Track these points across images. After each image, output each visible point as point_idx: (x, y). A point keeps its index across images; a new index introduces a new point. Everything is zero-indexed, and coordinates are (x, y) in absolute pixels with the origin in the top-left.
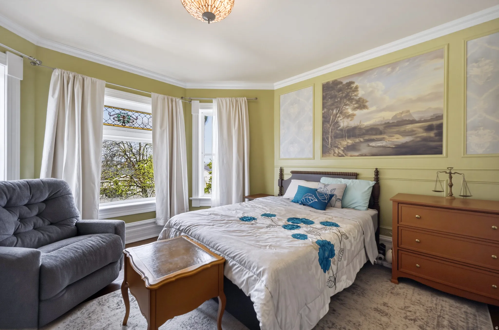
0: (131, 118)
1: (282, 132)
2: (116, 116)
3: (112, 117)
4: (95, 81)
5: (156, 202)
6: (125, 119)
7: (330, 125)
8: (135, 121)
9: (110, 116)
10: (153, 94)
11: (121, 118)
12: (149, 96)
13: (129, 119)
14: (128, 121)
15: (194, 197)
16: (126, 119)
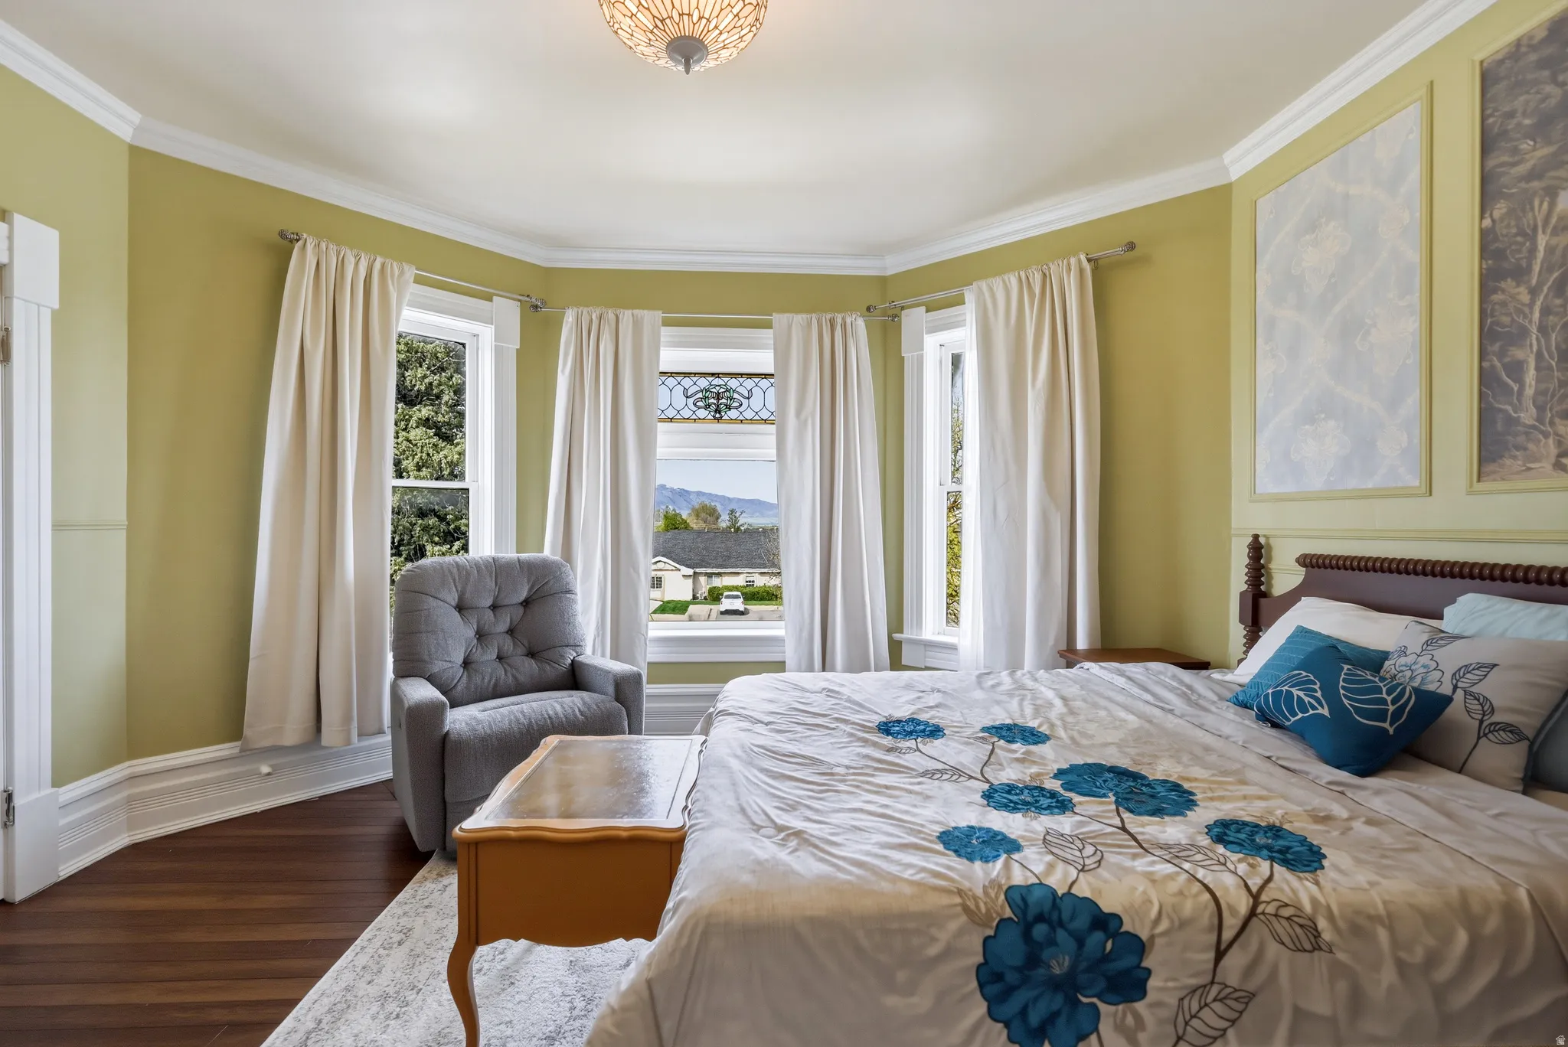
0: (736, 396)
1: (1265, 369)
2: (700, 395)
3: (691, 401)
4: (639, 315)
5: (786, 632)
6: (720, 401)
7: (1534, 292)
8: (745, 402)
9: (687, 397)
10: (776, 317)
11: (712, 400)
12: (768, 325)
13: (731, 400)
14: (726, 406)
15: (907, 634)
16: (723, 400)
